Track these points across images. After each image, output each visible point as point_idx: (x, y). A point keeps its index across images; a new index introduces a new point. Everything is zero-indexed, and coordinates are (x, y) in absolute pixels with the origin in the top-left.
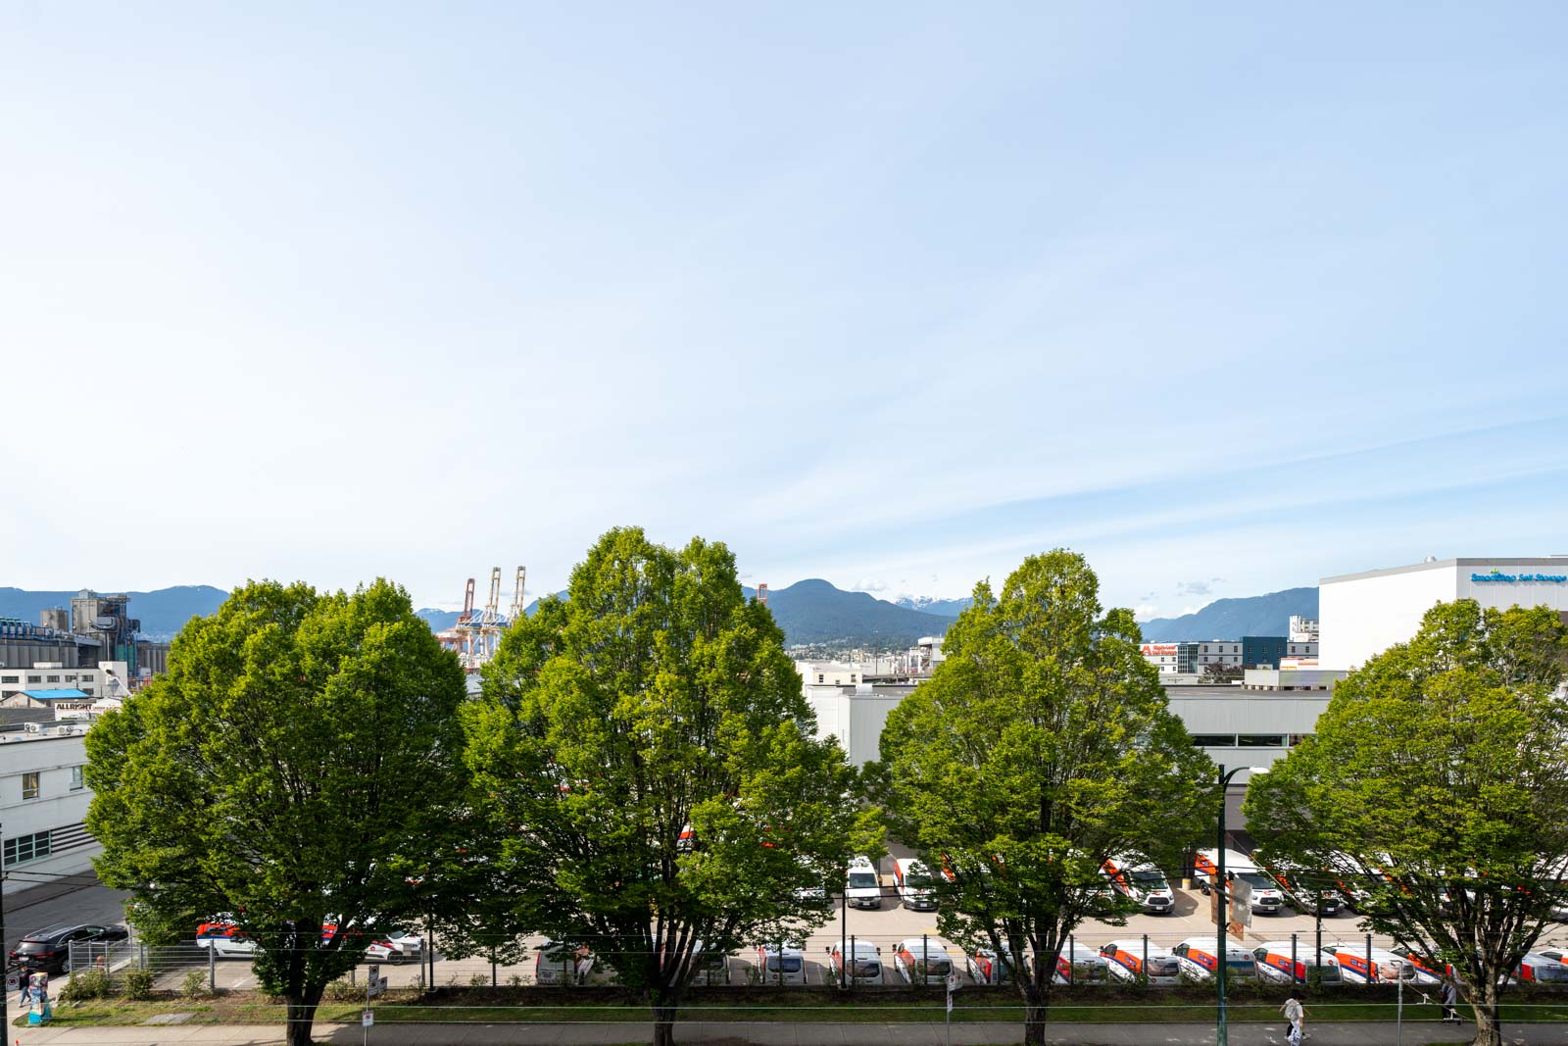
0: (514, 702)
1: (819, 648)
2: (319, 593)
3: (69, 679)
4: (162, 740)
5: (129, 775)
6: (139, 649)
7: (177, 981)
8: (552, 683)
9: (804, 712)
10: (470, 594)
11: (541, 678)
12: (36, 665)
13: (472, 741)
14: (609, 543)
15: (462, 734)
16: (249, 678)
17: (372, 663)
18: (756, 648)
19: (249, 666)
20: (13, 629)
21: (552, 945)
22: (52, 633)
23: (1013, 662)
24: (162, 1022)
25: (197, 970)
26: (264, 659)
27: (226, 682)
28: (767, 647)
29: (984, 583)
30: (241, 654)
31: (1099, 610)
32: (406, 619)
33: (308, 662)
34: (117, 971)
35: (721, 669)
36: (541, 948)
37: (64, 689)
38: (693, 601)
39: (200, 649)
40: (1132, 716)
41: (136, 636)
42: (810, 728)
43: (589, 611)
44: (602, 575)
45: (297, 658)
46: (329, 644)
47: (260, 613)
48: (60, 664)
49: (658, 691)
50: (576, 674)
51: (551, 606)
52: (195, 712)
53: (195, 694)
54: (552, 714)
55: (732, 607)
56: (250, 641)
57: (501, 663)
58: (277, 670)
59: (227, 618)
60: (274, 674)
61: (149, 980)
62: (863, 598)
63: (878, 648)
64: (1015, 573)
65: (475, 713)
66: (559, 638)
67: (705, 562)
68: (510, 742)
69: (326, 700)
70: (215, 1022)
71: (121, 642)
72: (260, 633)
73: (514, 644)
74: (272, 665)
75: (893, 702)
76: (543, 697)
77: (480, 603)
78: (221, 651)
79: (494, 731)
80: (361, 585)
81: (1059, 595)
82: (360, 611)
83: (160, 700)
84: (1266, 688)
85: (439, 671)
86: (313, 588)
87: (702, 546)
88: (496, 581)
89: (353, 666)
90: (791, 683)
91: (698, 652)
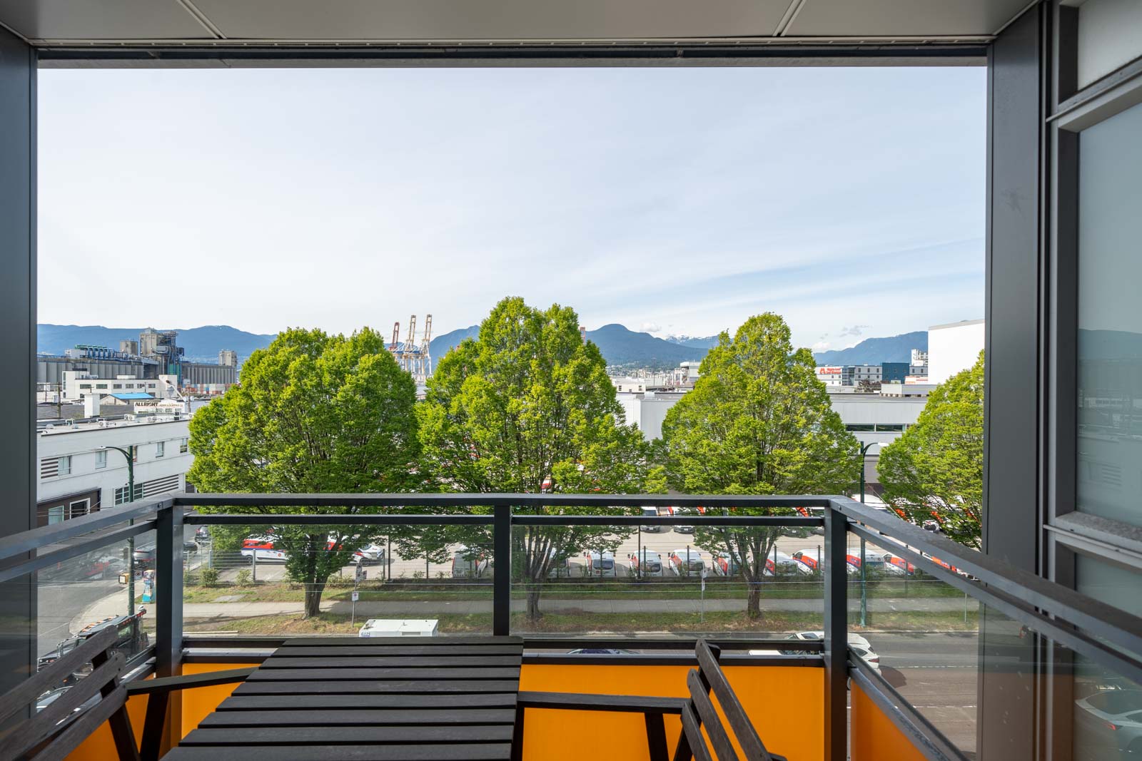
0: (446, 402)
1: (617, 368)
2: (329, 335)
3: (141, 386)
4: (240, 425)
5: (219, 446)
6: (183, 367)
7: (232, 576)
8: (470, 391)
9: (619, 410)
10: (396, 332)
11: (463, 388)
12: (118, 377)
13: (423, 426)
14: (503, 306)
15: (416, 422)
16: (293, 388)
17: (364, 379)
18: (591, 370)
19: (292, 381)
20: (102, 353)
21: (466, 551)
22: (127, 356)
23: (741, 380)
24: (225, 600)
25: (245, 569)
26: (301, 375)
27: (279, 390)
28: (597, 370)
29: (725, 332)
30: (287, 373)
31: (791, 349)
32: (382, 352)
33: (327, 378)
34: (194, 570)
35: (569, 383)
36: (460, 552)
37: (137, 393)
38: (553, 342)
39: (262, 370)
40: (811, 412)
41: (183, 358)
42: (622, 419)
43: (492, 348)
44: (499, 326)
45: (320, 376)
46: (339, 367)
47: (295, 348)
48: (134, 377)
49: (533, 397)
50: (485, 386)
51: (468, 344)
52: (259, 407)
53: (260, 397)
54: (469, 410)
55: (577, 346)
56: (293, 365)
57: (439, 379)
58: (309, 383)
59: (275, 352)
60: (306, 385)
61: (216, 575)
62: (645, 336)
63: (655, 369)
64: (743, 327)
65: (424, 409)
66: (474, 364)
67: (560, 319)
68: (445, 426)
69: (338, 401)
70: (258, 600)
71: (172, 362)
72: (297, 360)
73: (446, 368)
74: (305, 380)
75: (670, 403)
76: (464, 400)
77: (403, 338)
78: (275, 371)
79: (436, 420)
80: (355, 331)
81: (768, 340)
82: (355, 347)
83: (238, 401)
84: (894, 396)
85: (401, 383)
86: (325, 332)
87: (558, 309)
88: (413, 324)
89: (353, 381)
90: (610, 392)
91: (557, 373)
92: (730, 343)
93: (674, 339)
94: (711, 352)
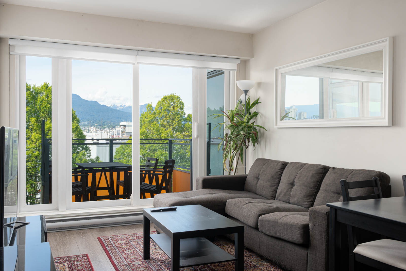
31: (185, 114)
42: (89, 154)
63: (101, 127)
64: (160, 101)
81: (173, 109)
92: (153, 110)
93: (115, 106)
94: (143, 115)
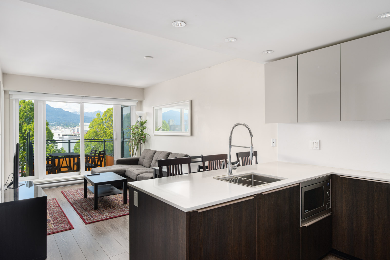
23: (104, 130)
42: (56, 146)
64: (105, 111)
91: (25, 128)
92: (100, 117)
